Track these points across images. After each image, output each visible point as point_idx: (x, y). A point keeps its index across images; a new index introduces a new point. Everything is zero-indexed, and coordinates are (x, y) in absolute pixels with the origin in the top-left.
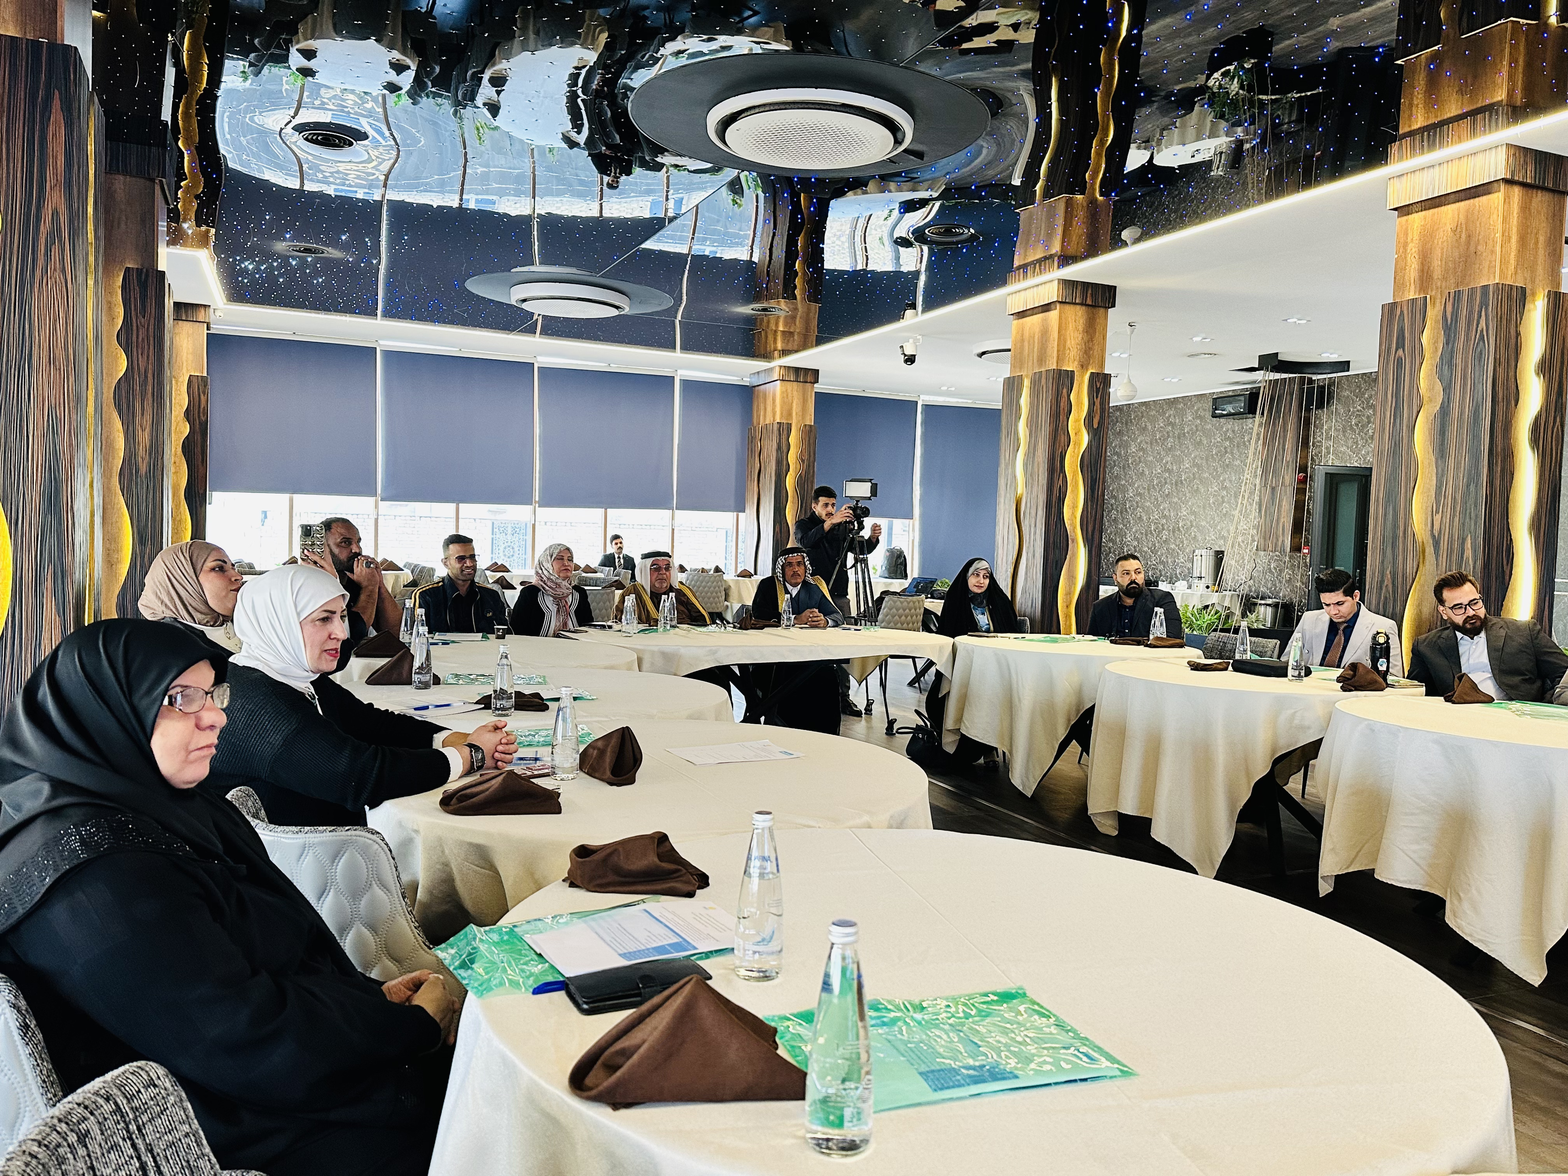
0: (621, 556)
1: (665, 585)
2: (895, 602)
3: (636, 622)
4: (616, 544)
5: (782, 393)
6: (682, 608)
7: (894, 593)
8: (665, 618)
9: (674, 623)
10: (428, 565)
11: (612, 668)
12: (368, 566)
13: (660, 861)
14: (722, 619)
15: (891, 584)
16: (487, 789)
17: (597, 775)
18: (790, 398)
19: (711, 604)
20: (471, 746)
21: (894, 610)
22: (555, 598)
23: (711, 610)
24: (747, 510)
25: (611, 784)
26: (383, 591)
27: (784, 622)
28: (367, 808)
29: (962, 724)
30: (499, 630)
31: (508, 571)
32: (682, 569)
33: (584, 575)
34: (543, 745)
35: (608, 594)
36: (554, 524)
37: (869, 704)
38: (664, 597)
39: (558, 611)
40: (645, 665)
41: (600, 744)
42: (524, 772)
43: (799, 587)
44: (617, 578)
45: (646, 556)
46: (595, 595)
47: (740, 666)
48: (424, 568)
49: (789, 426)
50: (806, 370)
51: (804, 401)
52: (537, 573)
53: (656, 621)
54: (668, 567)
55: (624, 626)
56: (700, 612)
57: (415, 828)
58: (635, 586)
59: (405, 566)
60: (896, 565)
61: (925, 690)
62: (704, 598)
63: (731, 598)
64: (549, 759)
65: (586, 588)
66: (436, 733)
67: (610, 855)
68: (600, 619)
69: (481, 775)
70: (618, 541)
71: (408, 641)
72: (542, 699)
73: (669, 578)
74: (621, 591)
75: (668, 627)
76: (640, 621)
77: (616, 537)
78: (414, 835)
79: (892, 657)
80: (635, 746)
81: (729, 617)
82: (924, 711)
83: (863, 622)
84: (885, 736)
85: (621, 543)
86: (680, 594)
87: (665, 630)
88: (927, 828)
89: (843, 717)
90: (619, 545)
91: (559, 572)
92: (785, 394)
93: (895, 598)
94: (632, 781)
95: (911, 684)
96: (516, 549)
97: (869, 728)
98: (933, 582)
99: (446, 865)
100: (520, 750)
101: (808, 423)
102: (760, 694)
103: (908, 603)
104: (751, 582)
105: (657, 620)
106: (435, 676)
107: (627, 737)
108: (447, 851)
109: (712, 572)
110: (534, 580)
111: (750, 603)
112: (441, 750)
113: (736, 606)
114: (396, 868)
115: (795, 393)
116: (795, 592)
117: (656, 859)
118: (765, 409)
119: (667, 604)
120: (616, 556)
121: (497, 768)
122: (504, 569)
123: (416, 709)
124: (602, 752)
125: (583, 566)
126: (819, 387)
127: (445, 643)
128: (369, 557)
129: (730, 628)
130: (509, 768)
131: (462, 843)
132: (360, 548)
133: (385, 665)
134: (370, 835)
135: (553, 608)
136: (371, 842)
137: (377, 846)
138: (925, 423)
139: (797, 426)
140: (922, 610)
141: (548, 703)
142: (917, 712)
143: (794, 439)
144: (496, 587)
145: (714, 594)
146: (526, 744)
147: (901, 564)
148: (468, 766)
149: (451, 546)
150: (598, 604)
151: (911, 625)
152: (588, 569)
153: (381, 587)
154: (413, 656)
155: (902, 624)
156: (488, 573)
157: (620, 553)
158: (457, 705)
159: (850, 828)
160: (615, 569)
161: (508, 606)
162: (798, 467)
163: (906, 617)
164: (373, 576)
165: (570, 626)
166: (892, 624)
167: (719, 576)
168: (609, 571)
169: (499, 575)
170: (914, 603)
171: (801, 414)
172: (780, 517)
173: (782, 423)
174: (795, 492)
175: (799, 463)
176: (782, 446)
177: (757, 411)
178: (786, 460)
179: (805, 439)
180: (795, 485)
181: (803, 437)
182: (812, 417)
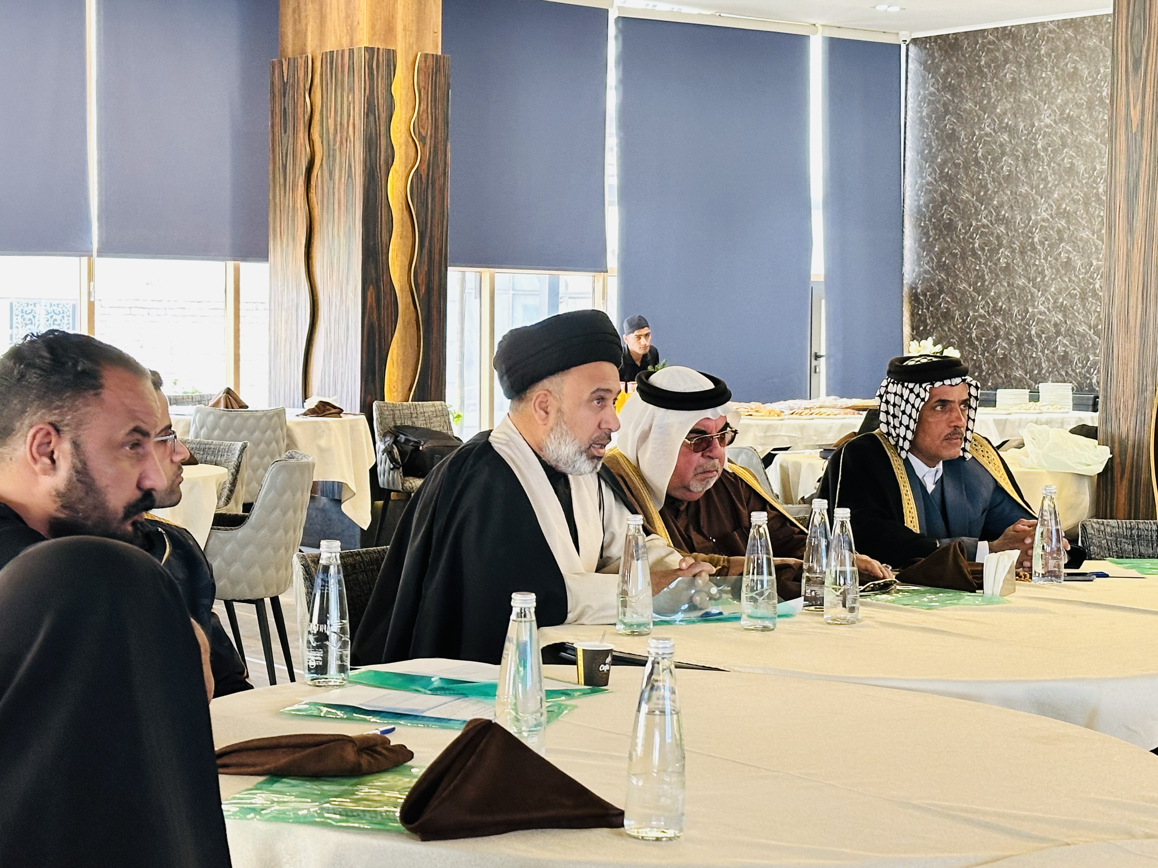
49: (391, 55)
101: (430, 51)
118: (322, 19)
139: (406, 57)
143: (401, 87)
162: (412, 153)
171: (414, 29)
172: (377, 272)
173: (376, 49)
174: (406, 213)
175: (412, 145)
176: (376, 104)
177: (297, 21)
178: (387, 138)
179: (424, 88)
180: (404, 195)
181: (422, 84)
182: (437, 37)
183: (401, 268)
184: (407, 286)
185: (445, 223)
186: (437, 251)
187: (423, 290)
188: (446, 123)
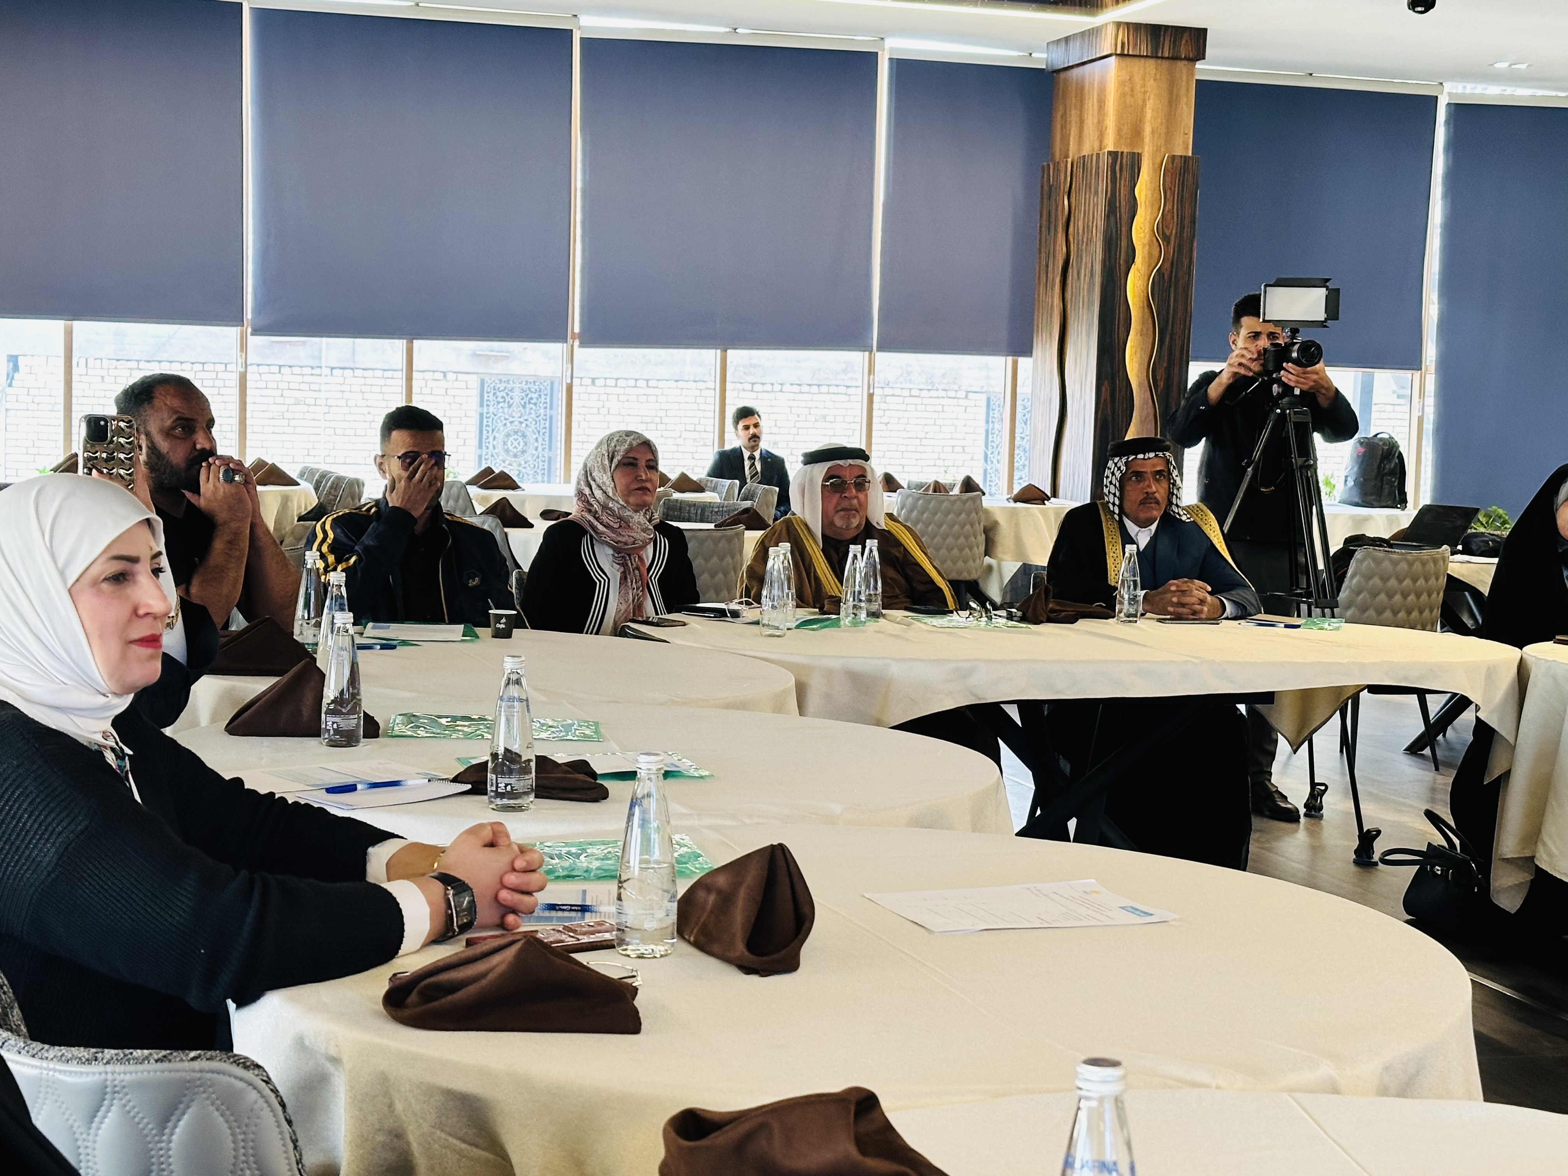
0: (757, 454)
1: (855, 522)
2: (1378, 562)
3: (791, 603)
4: (747, 428)
5: (1121, 84)
6: (891, 573)
7: (1377, 542)
8: (856, 596)
9: (876, 606)
10: (348, 472)
11: (742, 705)
12: (229, 479)
13: (863, 1152)
14: (983, 599)
15: (1367, 519)
16: (483, 975)
17: (716, 948)
18: (1140, 97)
19: (954, 562)
20: (446, 879)
21: (1376, 580)
22: (617, 550)
23: (954, 576)
24: (1037, 351)
25: (748, 970)
26: (259, 532)
27: (1124, 606)
28: (231, 1005)
29: (1540, 848)
30: (499, 617)
31: (514, 486)
32: (890, 483)
33: (677, 496)
34: (599, 878)
35: (729, 540)
36: (612, 382)
37: (1317, 792)
38: (854, 549)
39: (624, 578)
40: (814, 700)
41: (722, 881)
42: (558, 936)
43: (1154, 527)
44: (748, 504)
45: (813, 458)
46: (702, 542)
47: (1024, 706)
48: (339, 479)
49: (1135, 161)
50: (1178, 32)
51: (1172, 101)
52: (580, 494)
53: (837, 602)
54: (862, 482)
55: (766, 611)
56: (932, 582)
57: (333, 1052)
58: (789, 524)
59: (302, 475)
60: (1380, 474)
61: (1449, 765)
62: (938, 549)
63: (999, 550)
64: (613, 909)
65: (682, 525)
66: (374, 844)
67: (749, 1136)
68: (711, 594)
69: (470, 943)
70: (750, 421)
71: (311, 640)
72: (593, 775)
73: (863, 506)
74: (759, 534)
75: (863, 615)
76: (801, 601)
77: (745, 413)
78: (330, 1068)
79: (1375, 689)
80: (798, 887)
81: (994, 592)
82: (1445, 813)
83: (1304, 607)
84: (1353, 868)
85: (756, 426)
86: (888, 541)
87: (856, 623)
88: (1470, 1098)
89: (1257, 822)
90: (752, 430)
91: (626, 494)
92: (1127, 89)
93: (1379, 552)
94: (790, 965)
95: (1414, 749)
96: (531, 437)
97: (1316, 849)
98: (1469, 514)
99: (398, 1135)
100: (550, 887)
101: (1179, 152)
102: (1066, 767)
103: (1411, 564)
104: (1044, 514)
105: (839, 601)
106: (369, 720)
107: (781, 863)
108: (399, 1107)
109: (956, 491)
110: (573, 508)
111: (1041, 558)
112: (387, 886)
113: (1010, 568)
114: (295, 1142)
115: (1151, 84)
116: (1143, 537)
117: (853, 1150)
118: (1081, 122)
119: (861, 564)
120: (746, 454)
121: (502, 925)
122: (505, 482)
123: (331, 790)
124: (726, 899)
125: (673, 476)
126: (1205, 70)
127: (388, 646)
128: (230, 459)
129: (1000, 620)
130: (526, 927)
131: (431, 1091)
132: (211, 440)
133: (264, 693)
134: (239, 1071)
135: (613, 572)
136: (241, 1085)
137: (253, 1095)
138: (1454, 146)
139: (1154, 157)
140: (1443, 581)
141: (606, 783)
142: (1431, 816)
143: (1144, 189)
144: (489, 524)
145: (962, 540)
146: (562, 873)
147: (1392, 473)
148: (441, 920)
149: (395, 434)
150: (707, 560)
151: (1415, 614)
152: (685, 484)
153: (256, 524)
154: (323, 676)
155: (1395, 613)
156: (473, 490)
157: (753, 448)
158: (415, 782)
159: (1290, 1090)
160: (743, 483)
161: (519, 567)
162: (1156, 253)
163: (1405, 596)
164: (241, 501)
165: (649, 610)
166: (1371, 613)
167: (973, 499)
168: (731, 487)
169: (496, 495)
170: (1424, 564)
171: (1163, 131)
172: (1112, 368)
173: (1120, 154)
174: (1146, 310)
175: (1157, 244)
176: (1118, 205)
177: (1063, 127)
178: (1127, 238)
179: (1170, 189)
180: (1146, 295)
181: (1168, 185)
182: (1189, 138)
183: (1140, 365)
184: (1146, 382)
185: (1188, 322)
186: (1178, 347)
187: (1161, 384)
188: (1193, 221)
